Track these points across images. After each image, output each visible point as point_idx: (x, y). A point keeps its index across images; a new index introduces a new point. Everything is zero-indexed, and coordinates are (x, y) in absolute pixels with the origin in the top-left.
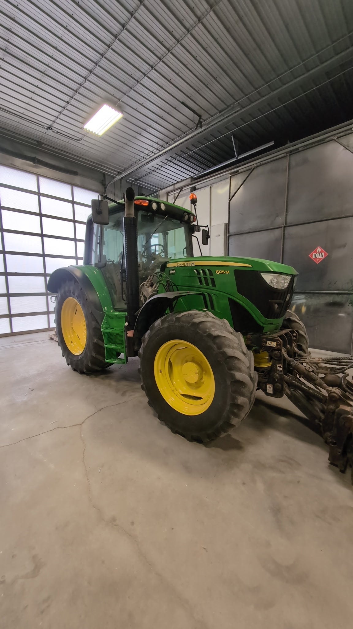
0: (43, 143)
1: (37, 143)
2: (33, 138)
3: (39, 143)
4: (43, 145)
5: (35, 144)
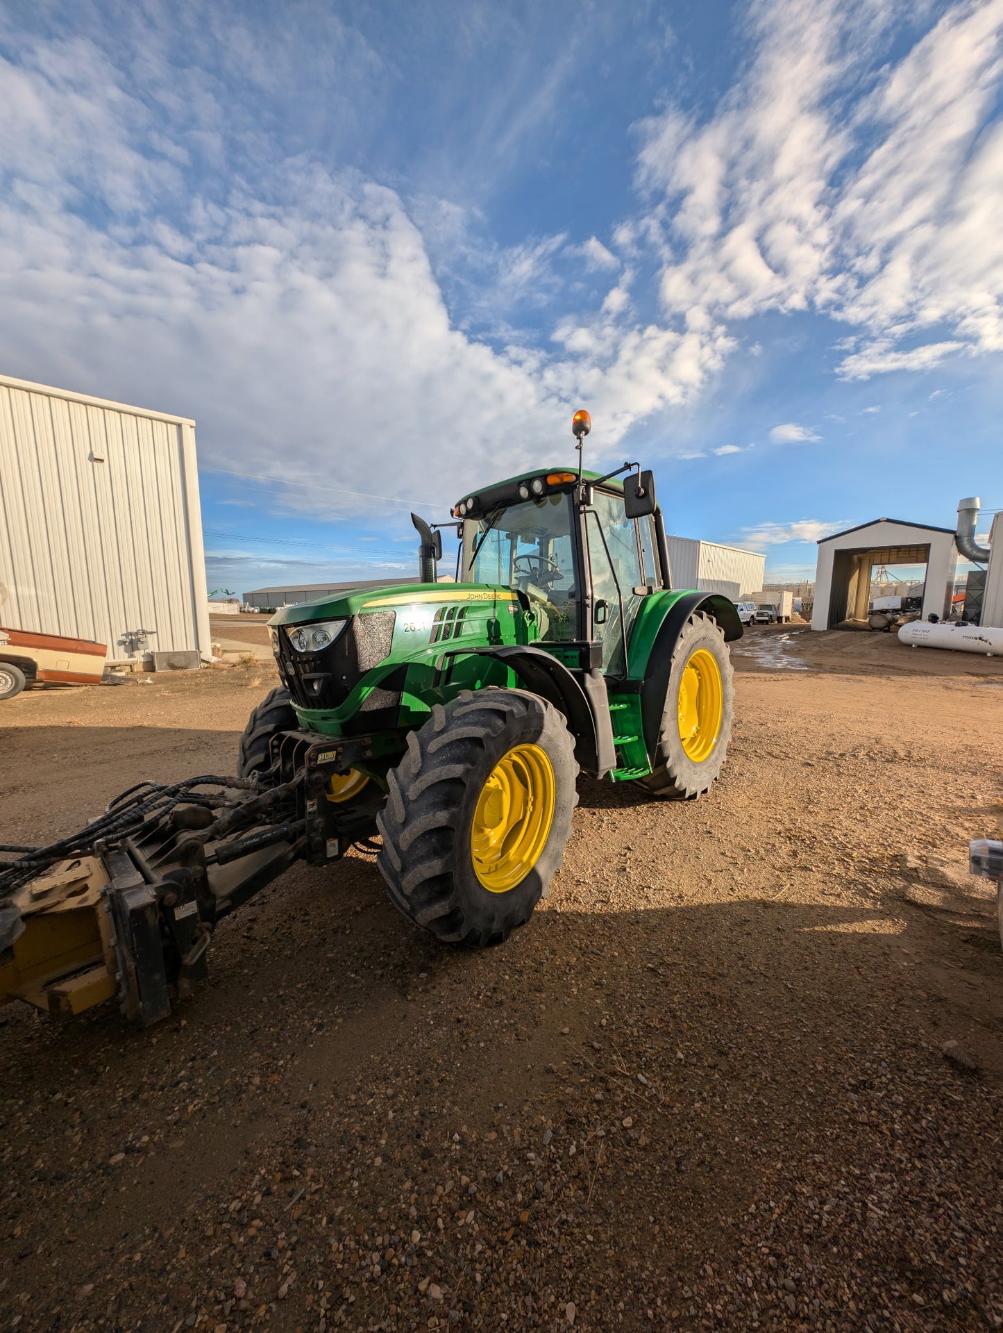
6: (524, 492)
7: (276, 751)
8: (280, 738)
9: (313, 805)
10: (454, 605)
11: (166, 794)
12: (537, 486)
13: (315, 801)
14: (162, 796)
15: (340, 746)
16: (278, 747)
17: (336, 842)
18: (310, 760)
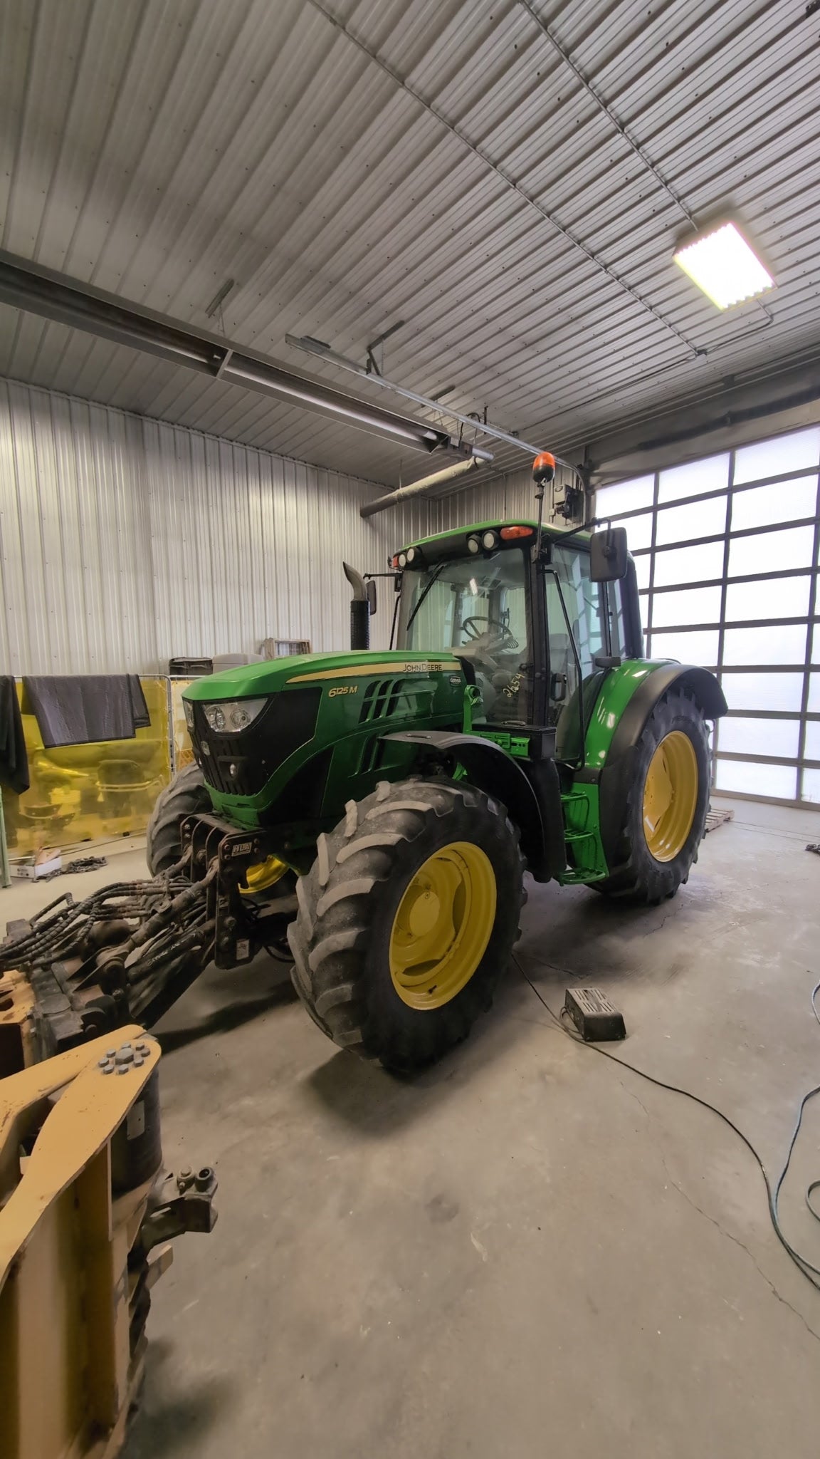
0: (733, 376)
1: (723, 384)
2: (713, 380)
3: (729, 380)
4: (737, 378)
5: (721, 387)
6: (473, 546)
7: (187, 835)
8: (193, 822)
9: (225, 901)
10: (386, 679)
11: (82, 912)
12: (489, 540)
13: (228, 897)
14: (78, 915)
15: (256, 836)
16: (189, 831)
17: (247, 943)
18: (224, 852)
